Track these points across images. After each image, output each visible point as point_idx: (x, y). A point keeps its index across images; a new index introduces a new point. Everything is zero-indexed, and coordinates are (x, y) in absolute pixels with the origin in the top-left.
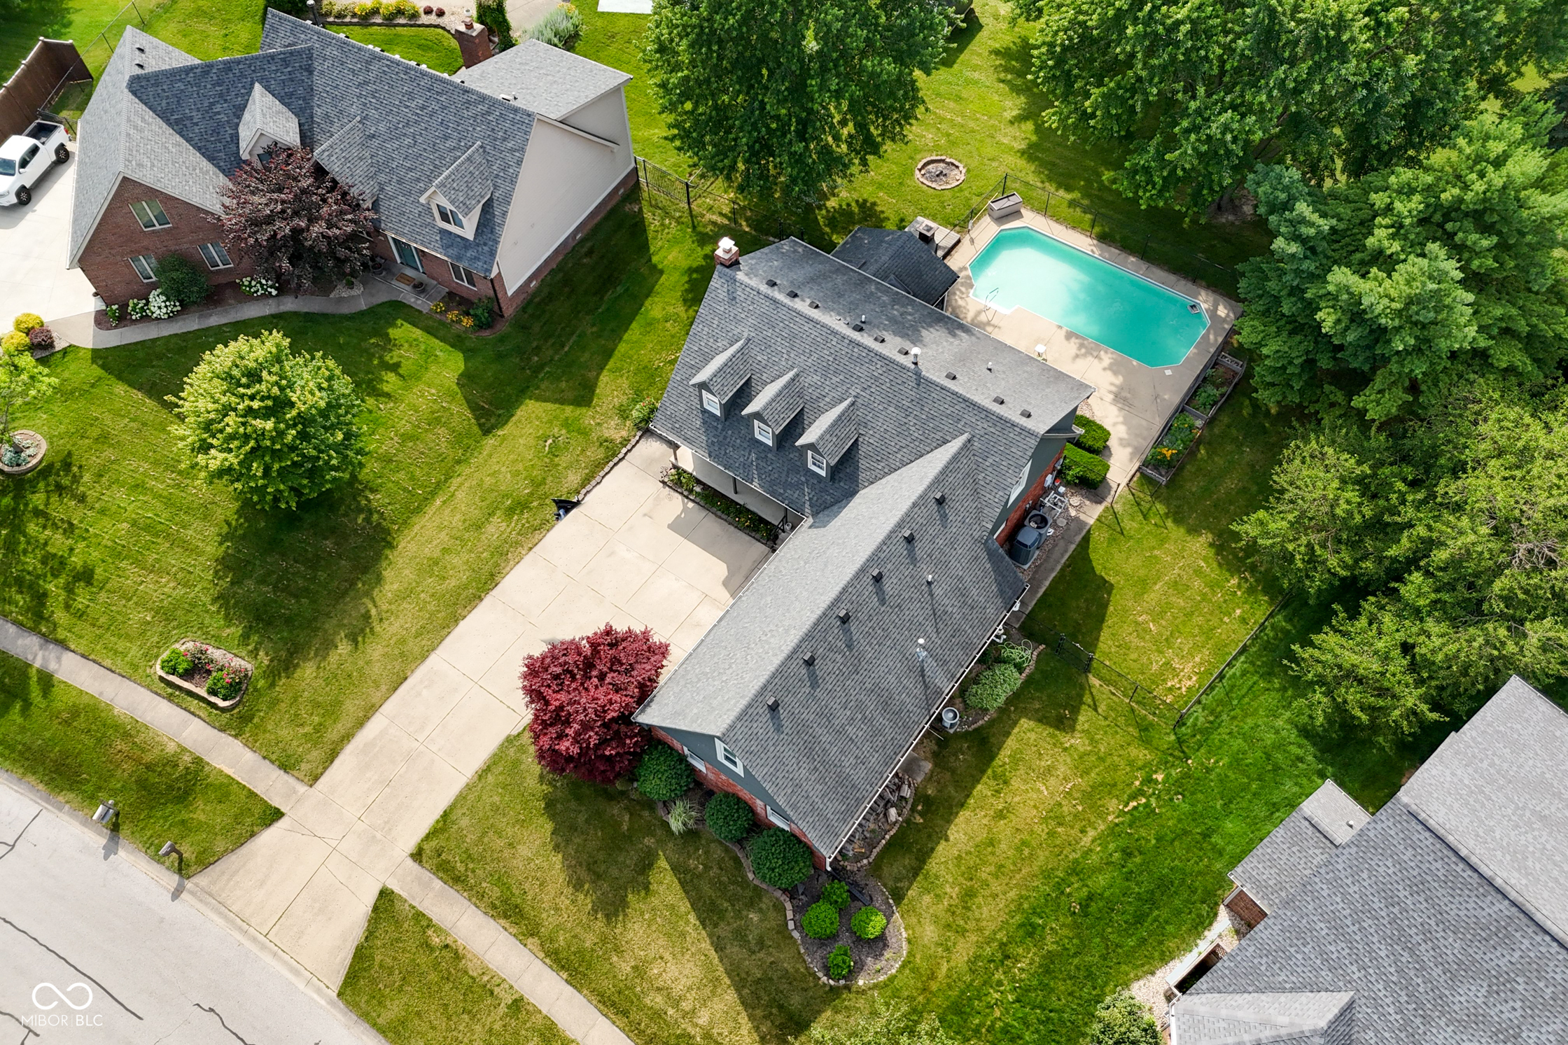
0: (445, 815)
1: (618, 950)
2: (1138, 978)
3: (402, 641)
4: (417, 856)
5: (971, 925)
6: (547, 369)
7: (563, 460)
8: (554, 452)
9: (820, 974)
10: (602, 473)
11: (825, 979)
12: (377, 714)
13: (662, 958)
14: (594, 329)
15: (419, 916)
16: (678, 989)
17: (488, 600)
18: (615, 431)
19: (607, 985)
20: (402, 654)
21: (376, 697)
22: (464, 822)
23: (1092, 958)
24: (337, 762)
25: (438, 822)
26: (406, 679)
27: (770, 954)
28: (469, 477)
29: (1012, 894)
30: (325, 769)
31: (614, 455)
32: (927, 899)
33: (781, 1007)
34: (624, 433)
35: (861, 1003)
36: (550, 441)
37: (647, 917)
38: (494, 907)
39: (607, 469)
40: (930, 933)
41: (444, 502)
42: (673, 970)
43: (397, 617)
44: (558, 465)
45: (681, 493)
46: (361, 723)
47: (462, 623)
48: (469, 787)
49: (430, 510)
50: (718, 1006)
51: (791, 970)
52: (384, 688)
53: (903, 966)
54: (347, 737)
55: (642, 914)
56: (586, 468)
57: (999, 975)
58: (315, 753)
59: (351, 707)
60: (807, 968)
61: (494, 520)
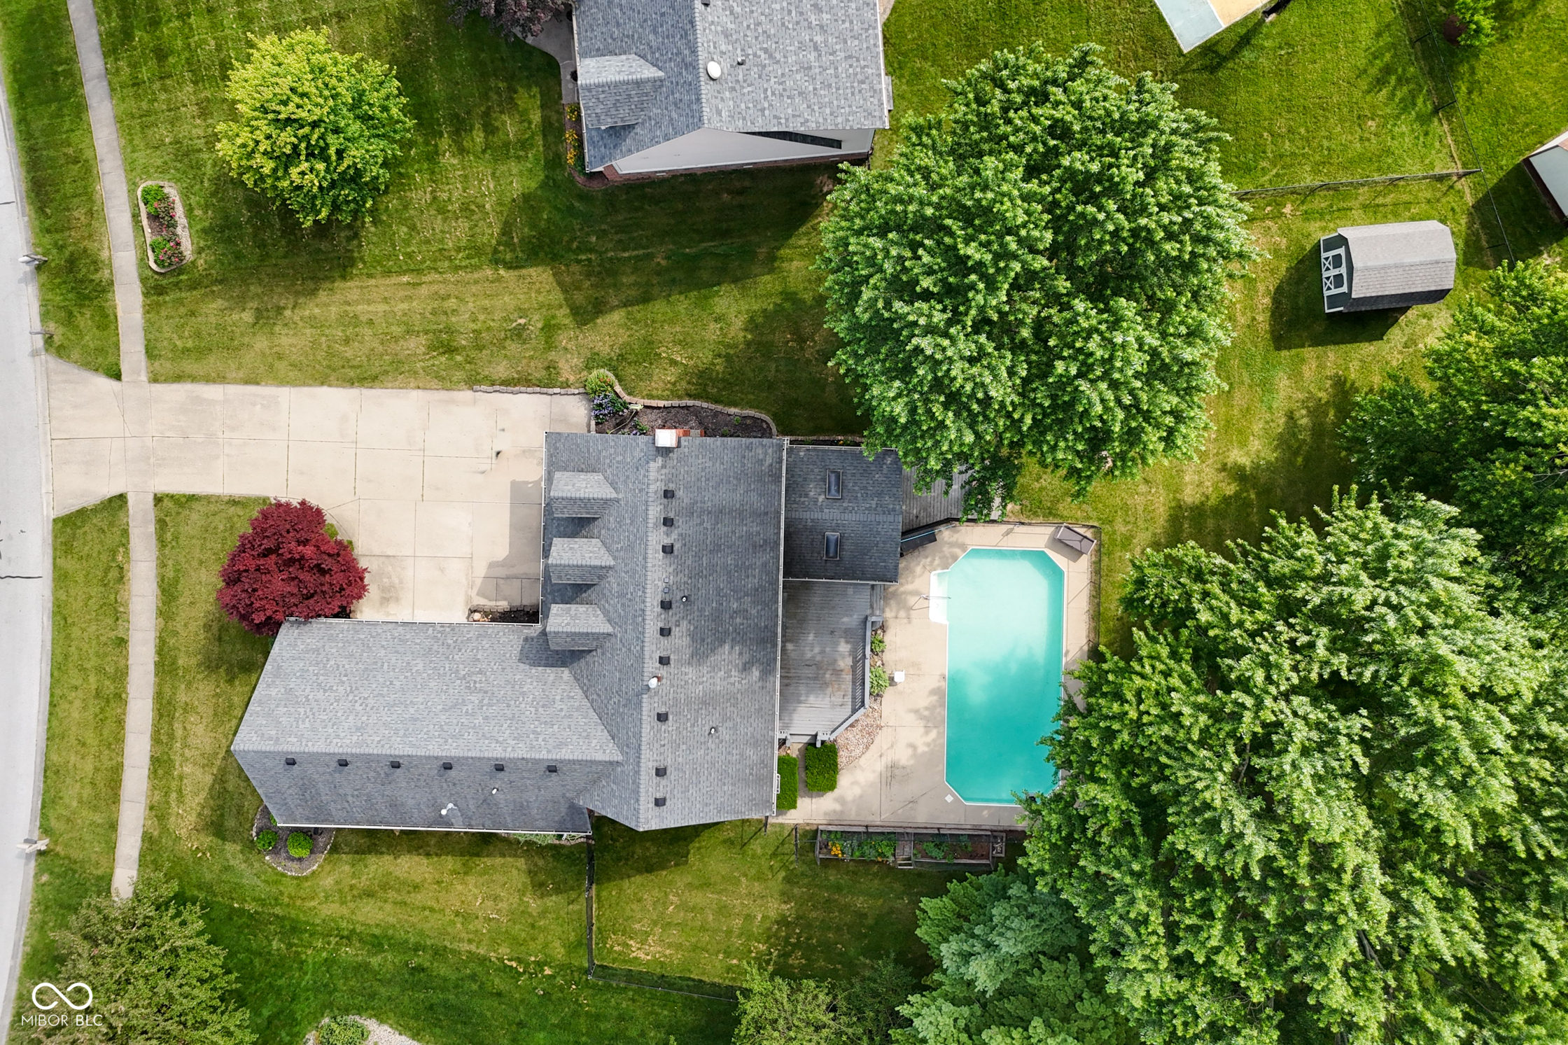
0: (192, 498)
4: (158, 500)
6: (593, 257)
7: (513, 347)
8: (519, 334)
9: (254, 829)
10: (523, 389)
11: (254, 834)
12: (223, 386)
15: (125, 532)
17: (354, 392)
18: (568, 366)
21: (232, 374)
22: (194, 516)
24: (175, 386)
25: (184, 496)
26: (258, 384)
30: (166, 381)
31: (547, 386)
32: (347, 868)
34: (573, 378)
36: (522, 321)
38: (163, 580)
41: (409, 283)
43: (295, 335)
44: (505, 348)
46: (208, 380)
47: (325, 389)
48: (218, 499)
49: (394, 280)
50: (200, 774)
51: (246, 809)
52: (241, 374)
53: (297, 878)
54: (194, 379)
57: (333, 940)
59: (212, 362)
60: (253, 818)
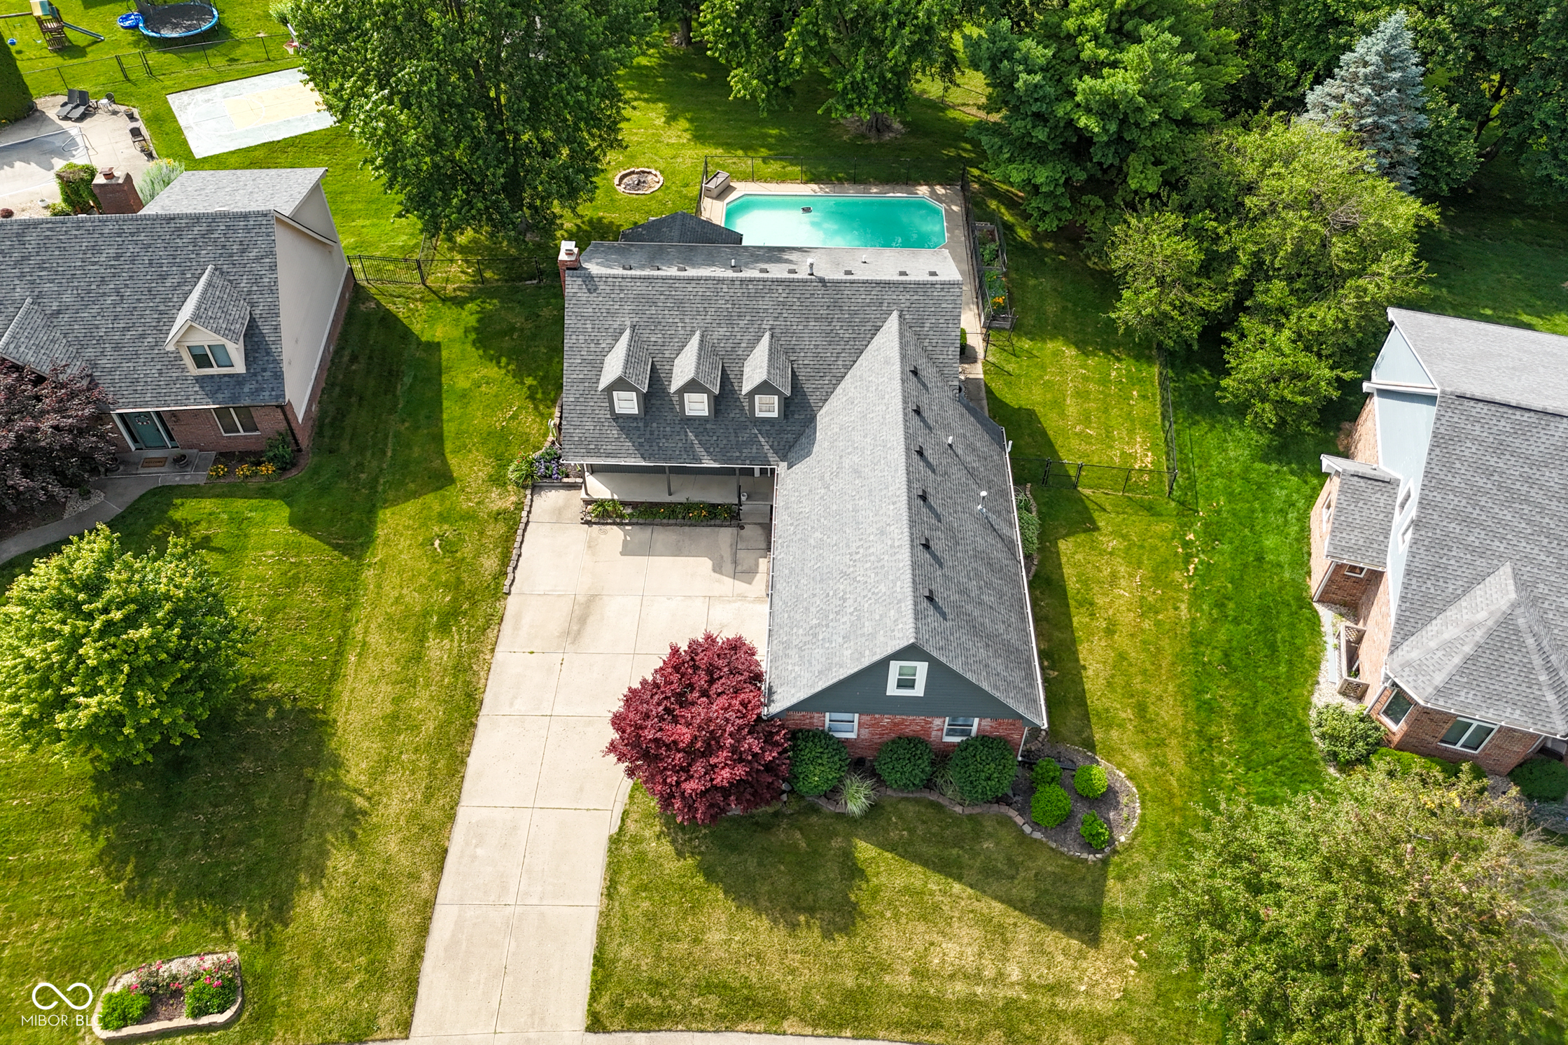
0: (598, 961)
1: (884, 968)
2: (1311, 693)
3: (414, 816)
4: (596, 1024)
5: (1164, 733)
6: (382, 481)
7: (467, 551)
8: (450, 548)
9: (1085, 856)
10: (517, 545)
11: (1091, 856)
12: (437, 907)
13: (932, 944)
14: (407, 425)
16: (970, 961)
17: (482, 722)
18: (500, 501)
19: (899, 1011)
20: (424, 828)
21: (424, 890)
22: (626, 952)
23: (1269, 700)
24: (422, 990)
25: (594, 973)
26: (446, 851)
27: (1028, 869)
28: (369, 618)
29: (1170, 688)
30: (412, 1007)
31: (517, 523)
32: (1115, 734)
33: (1075, 909)
34: (514, 498)
35: (1138, 857)
36: (437, 543)
37: (888, 914)
38: (723, 1017)
39: (519, 539)
40: (1139, 759)
41: (360, 655)
42: (951, 949)
43: (389, 795)
44: (463, 559)
45: (614, 523)
46: (423, 930)
47: (470, 760)
48: (605, 915)
49: (350, 669)
50: (1019, 950)
51: (1058, 870)
52: (426, 876)
53: (1143, 802)
54: (417, 955)
55: (882, 915)
56: (496, 547)
57: (1218, 759)
58: (388, 998)
59: (399, 918)
60: (1070, 858)
61: (431, 642)
